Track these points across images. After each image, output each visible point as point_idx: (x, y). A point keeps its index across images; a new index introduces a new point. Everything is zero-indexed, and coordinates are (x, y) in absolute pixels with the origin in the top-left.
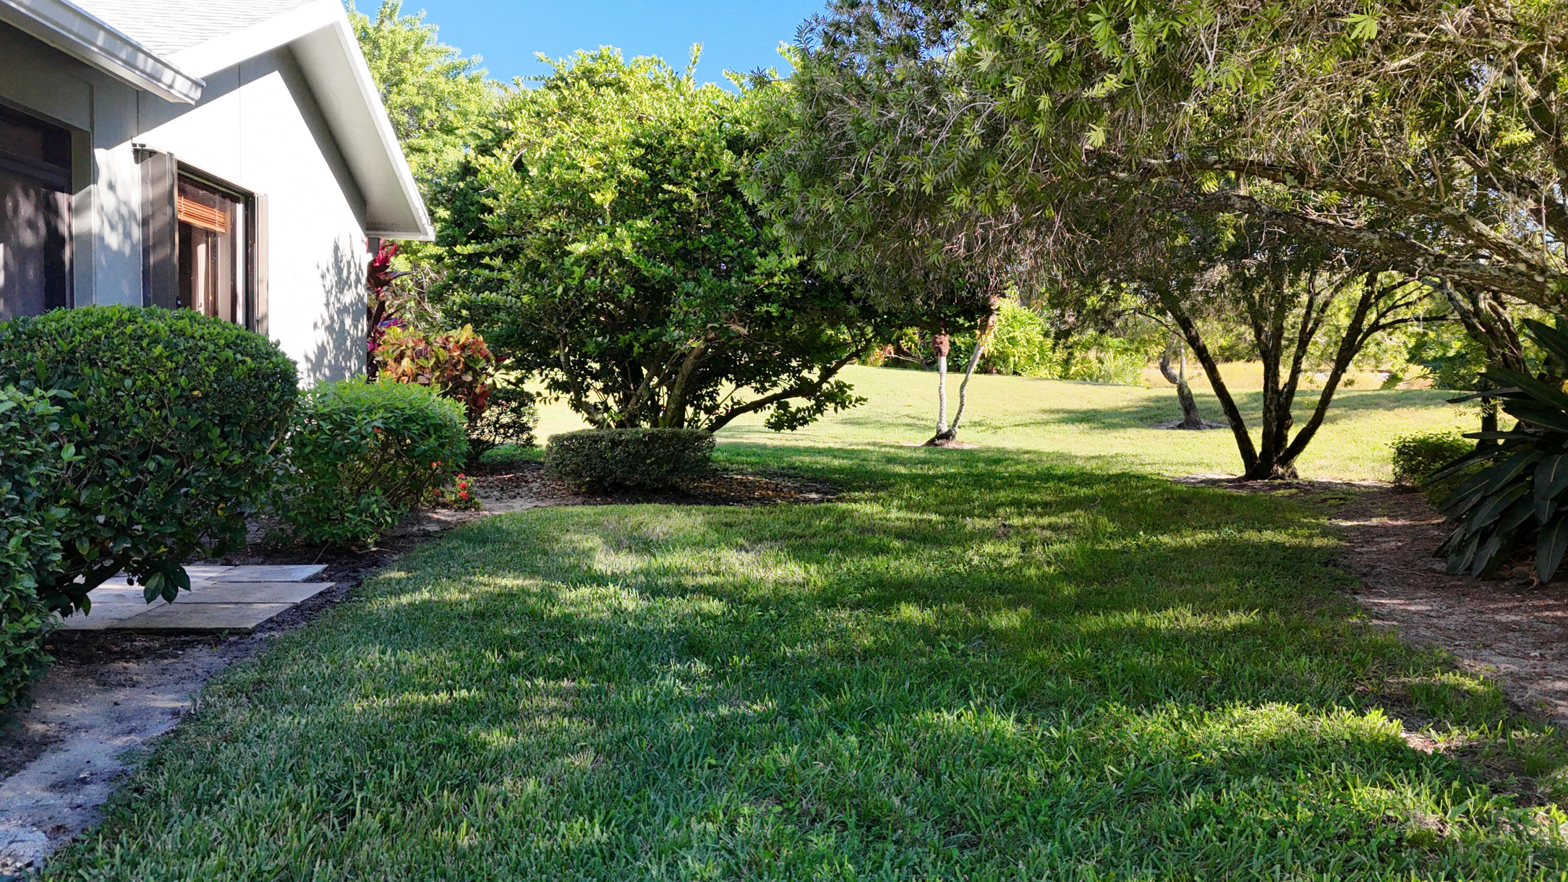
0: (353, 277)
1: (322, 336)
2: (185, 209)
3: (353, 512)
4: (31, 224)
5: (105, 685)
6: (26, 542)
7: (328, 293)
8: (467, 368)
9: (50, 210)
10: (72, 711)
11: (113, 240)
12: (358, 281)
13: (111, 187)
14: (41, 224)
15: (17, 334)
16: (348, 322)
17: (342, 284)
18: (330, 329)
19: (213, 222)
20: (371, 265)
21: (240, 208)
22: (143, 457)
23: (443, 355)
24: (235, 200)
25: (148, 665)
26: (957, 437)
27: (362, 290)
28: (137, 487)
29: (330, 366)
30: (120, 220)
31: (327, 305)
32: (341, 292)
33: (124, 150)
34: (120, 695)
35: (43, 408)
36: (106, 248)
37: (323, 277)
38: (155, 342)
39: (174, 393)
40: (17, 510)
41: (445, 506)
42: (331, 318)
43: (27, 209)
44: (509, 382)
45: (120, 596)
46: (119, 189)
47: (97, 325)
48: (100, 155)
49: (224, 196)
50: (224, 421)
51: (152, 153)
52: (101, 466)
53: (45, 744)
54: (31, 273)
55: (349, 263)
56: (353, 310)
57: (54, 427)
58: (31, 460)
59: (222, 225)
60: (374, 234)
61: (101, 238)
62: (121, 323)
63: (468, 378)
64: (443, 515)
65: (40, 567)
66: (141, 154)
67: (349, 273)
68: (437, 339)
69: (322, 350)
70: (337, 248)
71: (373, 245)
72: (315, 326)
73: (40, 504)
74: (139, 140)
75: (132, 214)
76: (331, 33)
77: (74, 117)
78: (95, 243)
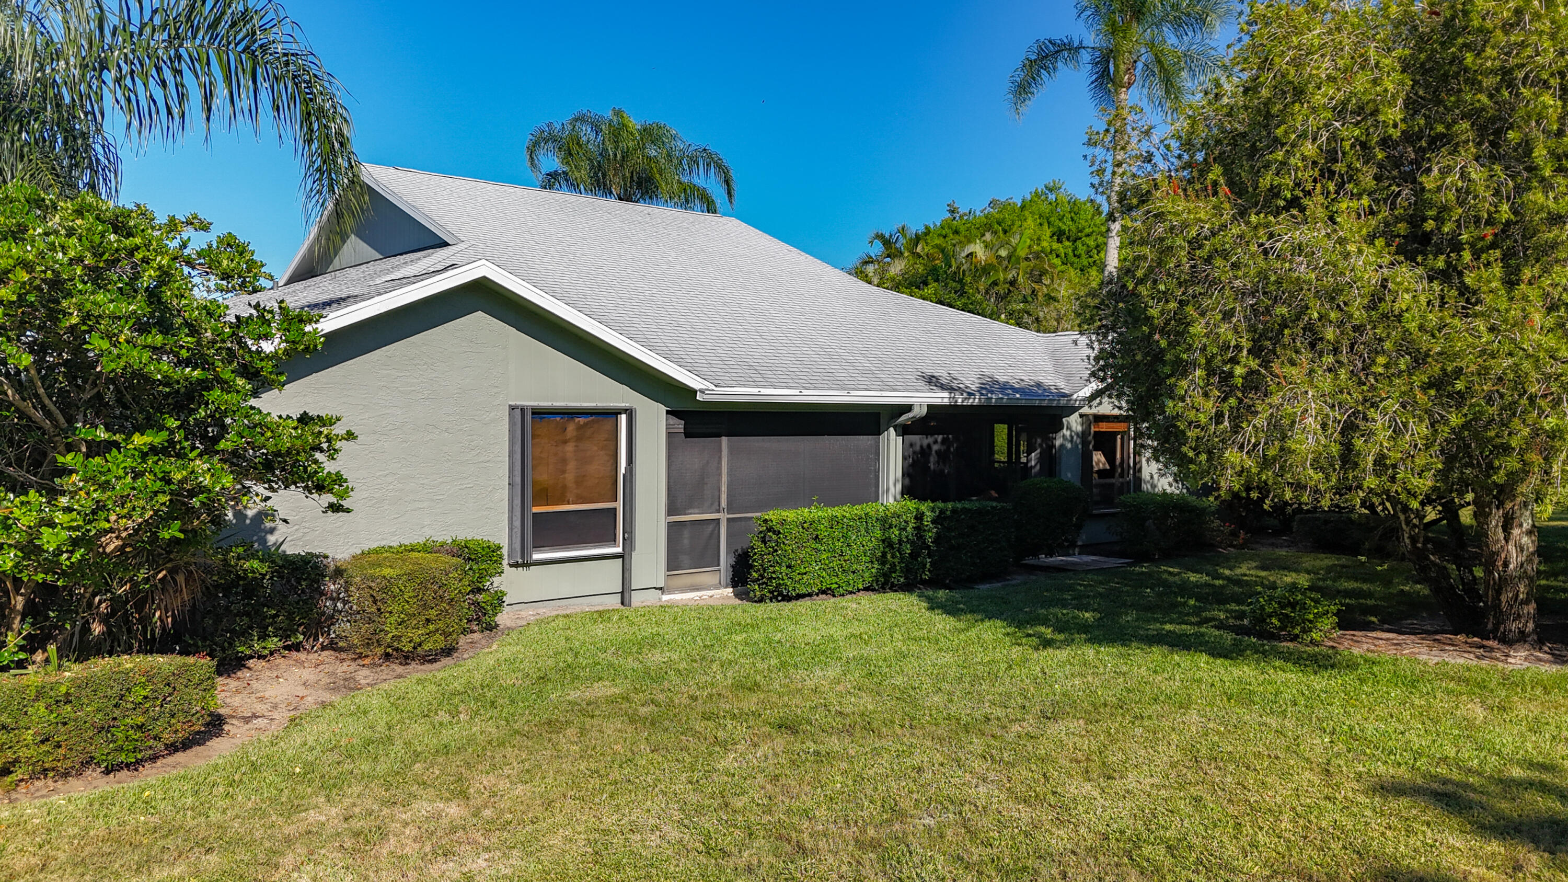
9: (1046, 440)
11: (1068, 444)
13: (1069, 427)
30: (1070, 438)
33: (1073, 417)
36: (1064, 446)
46: (1072, 427)
48: (1066, 420)
61: (1063, 444)
74: (1076, 413)
75: (1076, 435)
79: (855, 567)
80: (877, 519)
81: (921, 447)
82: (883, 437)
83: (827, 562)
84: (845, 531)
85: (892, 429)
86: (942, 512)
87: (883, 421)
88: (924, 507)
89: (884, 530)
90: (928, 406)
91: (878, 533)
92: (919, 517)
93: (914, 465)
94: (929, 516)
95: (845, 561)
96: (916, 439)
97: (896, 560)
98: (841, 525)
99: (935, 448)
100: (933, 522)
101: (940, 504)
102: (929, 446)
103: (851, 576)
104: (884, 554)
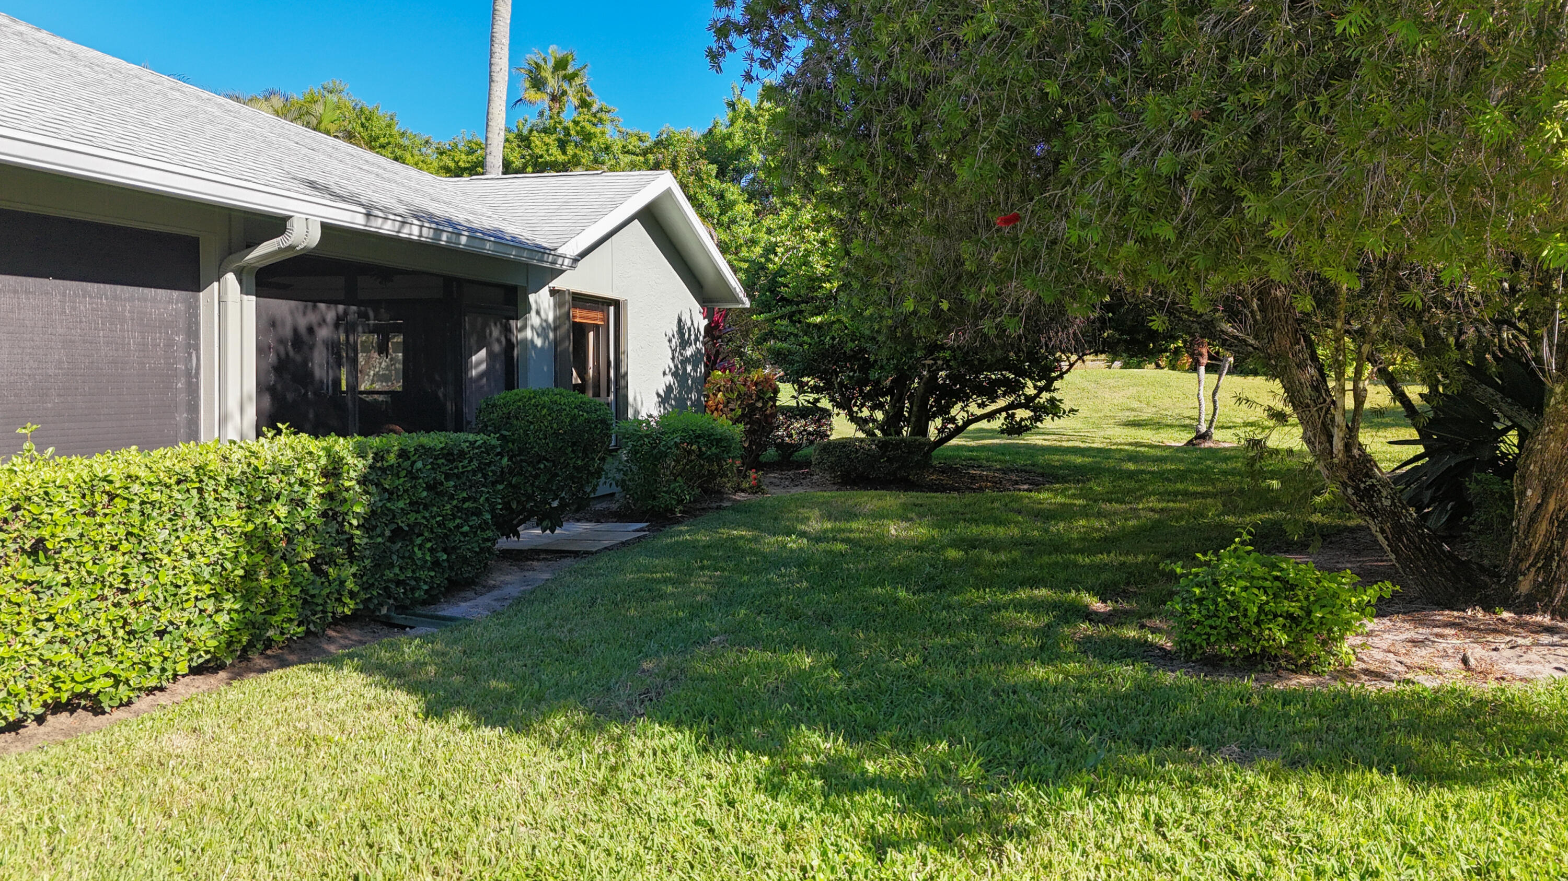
0: (693, 337)
1: (669, 379)
2: (580, 316)
3: (665, 492)
4: (498, 341)
5: (522, 570)
6: (487, 499)
7: (674, 351)
8: (759, 398)
9: (507, 330)
10: (508, 578)
11: (539, 342)
12: (697, 339)
13: (538, 313)
14: (503, 340)
15: (487, 405)
16: (689, 368)
17: (684, 343)
18: (675, 375)
19: (596, 319)
20: (707, 328)
21: (612, 309)
22: (539, 462)
23: (743, 389)
24: (609, 305)
25: (542, 563)
26: (1215, 437)
27: (699, 345)
28: (536, 477)
29: (675, 399)
30: (542, 332)
31: (673, 359)
32: (684, 349)
33: (545, 291)
34: (527, 574)
35: (494, 442)
36: (535, 346)
37: (670, 341)
38: (543, 407)
39: (551, 431)
40: (483, 486)
41: (743, 491)
42: (676, 366)
43: (496, 332)
44: (809, 402)
45: (538, 536)
46: (542, 313)
47: (520, 400)
48: (532, 298)
49: (603, 303)
50: (574, 444)
51: (559, 291)
52: (521, 467)
53: (494, 587)
54: (498, 366)
55: (689, 329)
56: (695, 360)
57: (499, 450)
58: (489, 464)
59: (602, 320)
60: (710, 305)
61: (532, 341)
62: (530, 399)
63: (760, 405)
64: (740, 496)
65: (492, 511)
66: (553, 292)
67: (690, 335)
68: (739, 380)
69: (669, 389)
70: (680, 320)
71: (708, 314)
72: (664, 374)
73: (494, 484)
74: (551, 285)
75: (548, 325)
76: (668, 193)
77: (518, 281)
78: (530, 346)
79: (164, 618)
80: (230, 480)
81: (295, 330)
82: (209, 296)
83: (76, 617)
84: (136, 518)
85: (230, 277)
86: (379, 456)
87: (207, 257)
88: (343, 446)
89: (250, 508)
90: (324, 225)
91: (233, 517)
92: (333, 472)
93: (281, 367)
94: (355, 466)
95: (135, 604)
96: (282, 307)
97: (279, 584)
98: (120, 504)
99: (324, 333)
100: (363, 481)
101: (375, 441)
102: (311, 330)
103: (154, 646)
104: (250, 574)
